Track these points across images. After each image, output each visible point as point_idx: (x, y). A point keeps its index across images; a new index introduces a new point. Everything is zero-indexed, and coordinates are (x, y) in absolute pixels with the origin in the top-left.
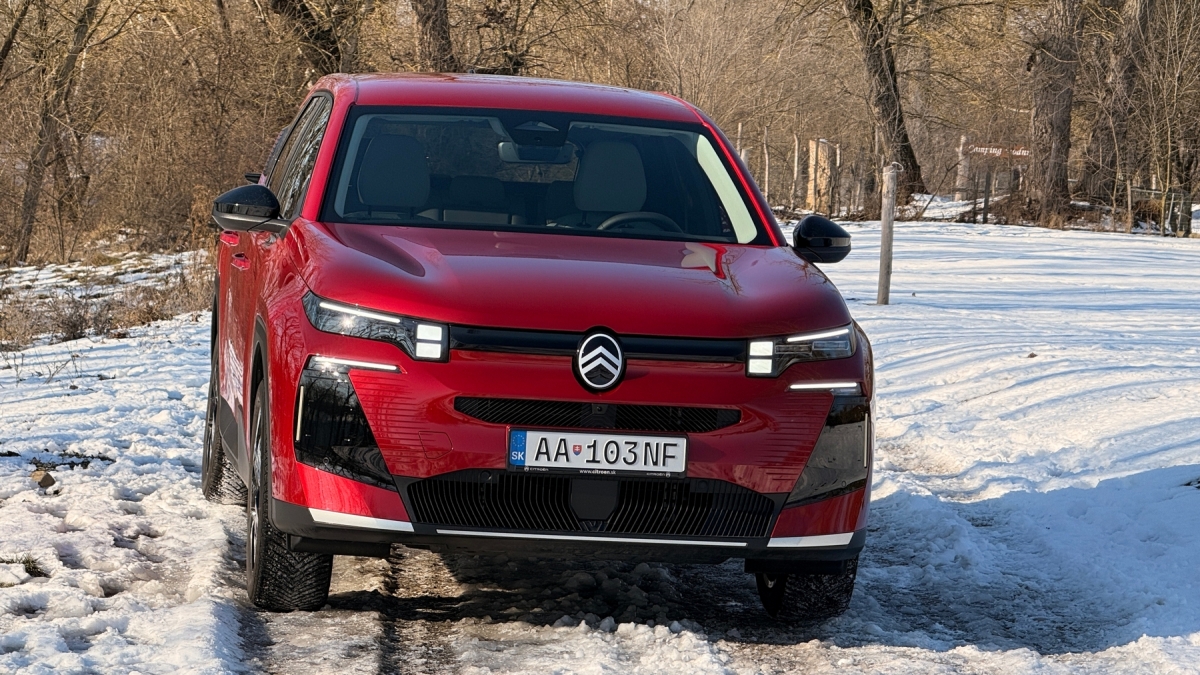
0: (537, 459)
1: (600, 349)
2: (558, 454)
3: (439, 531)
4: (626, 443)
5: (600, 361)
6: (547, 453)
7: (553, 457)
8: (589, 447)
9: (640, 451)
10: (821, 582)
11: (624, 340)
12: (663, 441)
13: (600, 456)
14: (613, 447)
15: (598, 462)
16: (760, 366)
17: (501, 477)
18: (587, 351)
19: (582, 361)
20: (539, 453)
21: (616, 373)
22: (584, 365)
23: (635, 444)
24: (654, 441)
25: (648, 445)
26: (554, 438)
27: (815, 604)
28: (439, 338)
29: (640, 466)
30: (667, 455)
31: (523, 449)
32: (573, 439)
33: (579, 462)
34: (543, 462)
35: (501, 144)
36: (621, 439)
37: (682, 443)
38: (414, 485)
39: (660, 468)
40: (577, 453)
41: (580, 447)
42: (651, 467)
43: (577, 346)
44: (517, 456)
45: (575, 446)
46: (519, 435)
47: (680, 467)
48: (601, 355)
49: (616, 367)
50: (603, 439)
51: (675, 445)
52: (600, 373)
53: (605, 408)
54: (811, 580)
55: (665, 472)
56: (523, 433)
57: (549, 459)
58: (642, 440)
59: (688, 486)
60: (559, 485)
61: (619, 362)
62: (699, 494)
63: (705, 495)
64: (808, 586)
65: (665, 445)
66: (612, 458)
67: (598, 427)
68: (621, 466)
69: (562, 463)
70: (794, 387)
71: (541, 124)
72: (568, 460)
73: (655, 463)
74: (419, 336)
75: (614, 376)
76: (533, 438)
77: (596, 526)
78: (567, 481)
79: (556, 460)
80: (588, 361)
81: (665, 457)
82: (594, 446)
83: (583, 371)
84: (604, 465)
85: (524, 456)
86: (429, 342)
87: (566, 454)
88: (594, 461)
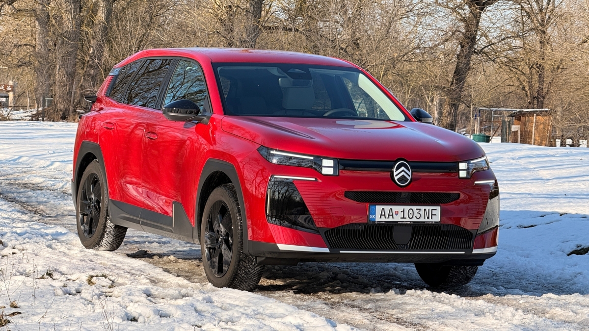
0: (380, 218)
1: (403, 168)
2: (389, 215)
3: (341, 252)
4: (417, 209)
5: (403, 173)
6: (384, 215)
7: (387, 217)
8: (401, 212)
9: (422, 212)
10: (466, 270)
11: (411, 164)
12: (431, 208)
13: (406, 216)
14: (411, 211)
15: (405, 218)
16: (463, 174)
17: (365, 227)
18: (397, 169)
19: (395, 174)
20: (381, 215)
21: (409, 178)
22: (396, 176)
23: (420, 209)
24: (427, 208)
25: (425, 210)
26: (387, 208)
27: (461, 279)
28: (332, 165)
29: (422, 220)
30: (432, 214)
31: (375, 214)
32: (395, 208)
33: (398, 219)
34: (383, 219)
35: (280, 79)
36: (414, 208)
37: (439, 208)
38: (327, 231)
39: (430, 220)
40: (397, 214)
41: (398, 212)
42: (426, 220)
43: (392, 167)
44: (372, 217)
45: (396, 212)
46: (373, 207)
47: (438, 220)
48: (403, 171)
49: (409, 176)
50: (407, 208)
51: (436, 210)
52: (403, 179)
53: (407, 194)
54: (461, 269)
55: (432, 222)
56: (374, 206)
57: (385, 218)
58: (423, 208)
59: (440, 227)
60: (389, 228)
61: (410, 174)
62: (444, 231)
63: (447, 231)
64: (460, 272)
65: (432, 210)
66: (411, 216)
67: (403, 203)
68: (415, 220)
69: (391, 219)
70: (476, 182)
71: (297, 70)
72: (393, 218)
73: (428, 218)
74: (323, 165)
75: (408, 180)
76: (379, 208)
77: (404, 247)
78: (392, 227)
79: (388, 218)
80: (397, 174)
81: (432, 215)
82: (403, 211)
83: (396, 178)
84: (408, 220)
85: (375, 217)
86: (328, 167)
87: (392, 215)
88: (404, 218)
